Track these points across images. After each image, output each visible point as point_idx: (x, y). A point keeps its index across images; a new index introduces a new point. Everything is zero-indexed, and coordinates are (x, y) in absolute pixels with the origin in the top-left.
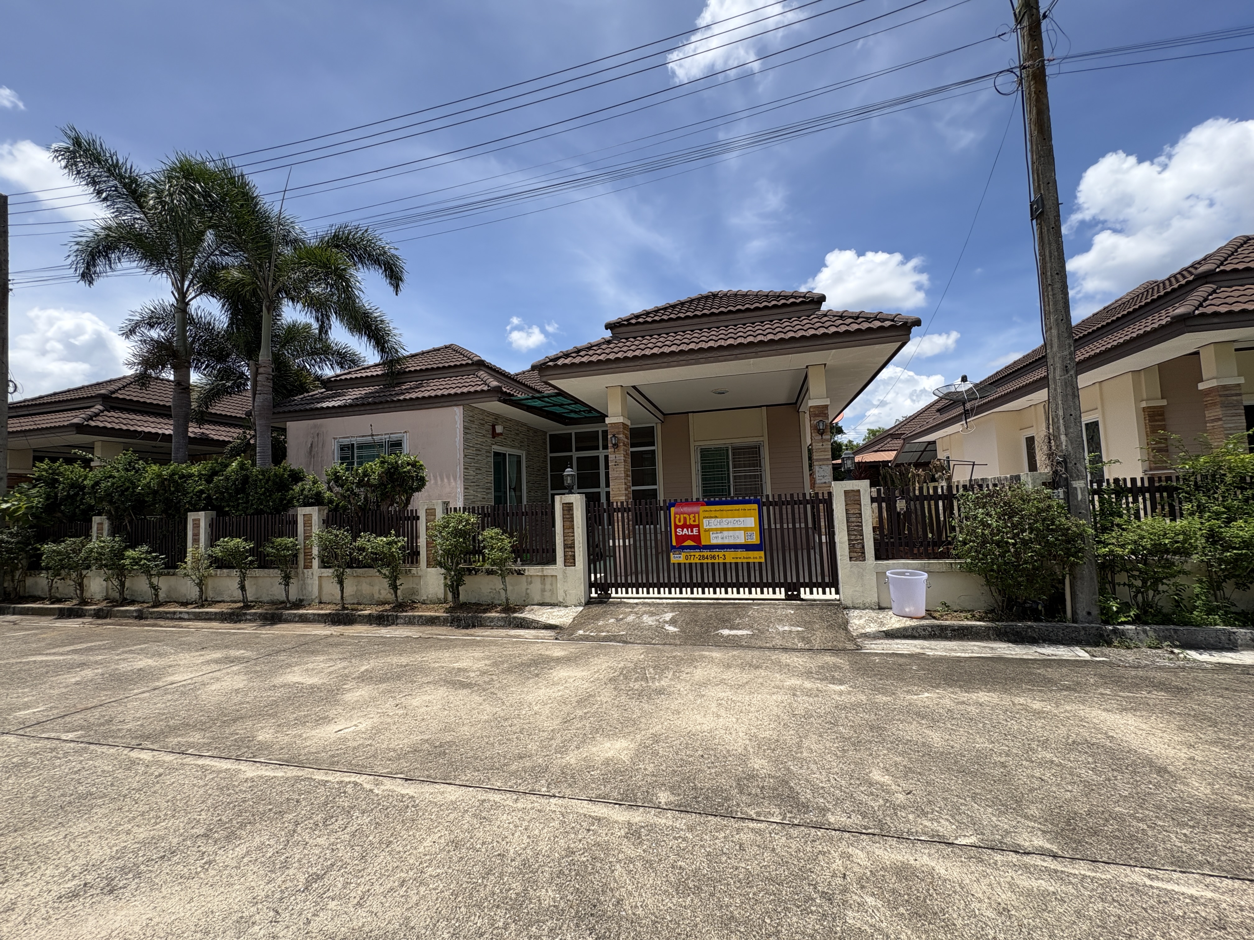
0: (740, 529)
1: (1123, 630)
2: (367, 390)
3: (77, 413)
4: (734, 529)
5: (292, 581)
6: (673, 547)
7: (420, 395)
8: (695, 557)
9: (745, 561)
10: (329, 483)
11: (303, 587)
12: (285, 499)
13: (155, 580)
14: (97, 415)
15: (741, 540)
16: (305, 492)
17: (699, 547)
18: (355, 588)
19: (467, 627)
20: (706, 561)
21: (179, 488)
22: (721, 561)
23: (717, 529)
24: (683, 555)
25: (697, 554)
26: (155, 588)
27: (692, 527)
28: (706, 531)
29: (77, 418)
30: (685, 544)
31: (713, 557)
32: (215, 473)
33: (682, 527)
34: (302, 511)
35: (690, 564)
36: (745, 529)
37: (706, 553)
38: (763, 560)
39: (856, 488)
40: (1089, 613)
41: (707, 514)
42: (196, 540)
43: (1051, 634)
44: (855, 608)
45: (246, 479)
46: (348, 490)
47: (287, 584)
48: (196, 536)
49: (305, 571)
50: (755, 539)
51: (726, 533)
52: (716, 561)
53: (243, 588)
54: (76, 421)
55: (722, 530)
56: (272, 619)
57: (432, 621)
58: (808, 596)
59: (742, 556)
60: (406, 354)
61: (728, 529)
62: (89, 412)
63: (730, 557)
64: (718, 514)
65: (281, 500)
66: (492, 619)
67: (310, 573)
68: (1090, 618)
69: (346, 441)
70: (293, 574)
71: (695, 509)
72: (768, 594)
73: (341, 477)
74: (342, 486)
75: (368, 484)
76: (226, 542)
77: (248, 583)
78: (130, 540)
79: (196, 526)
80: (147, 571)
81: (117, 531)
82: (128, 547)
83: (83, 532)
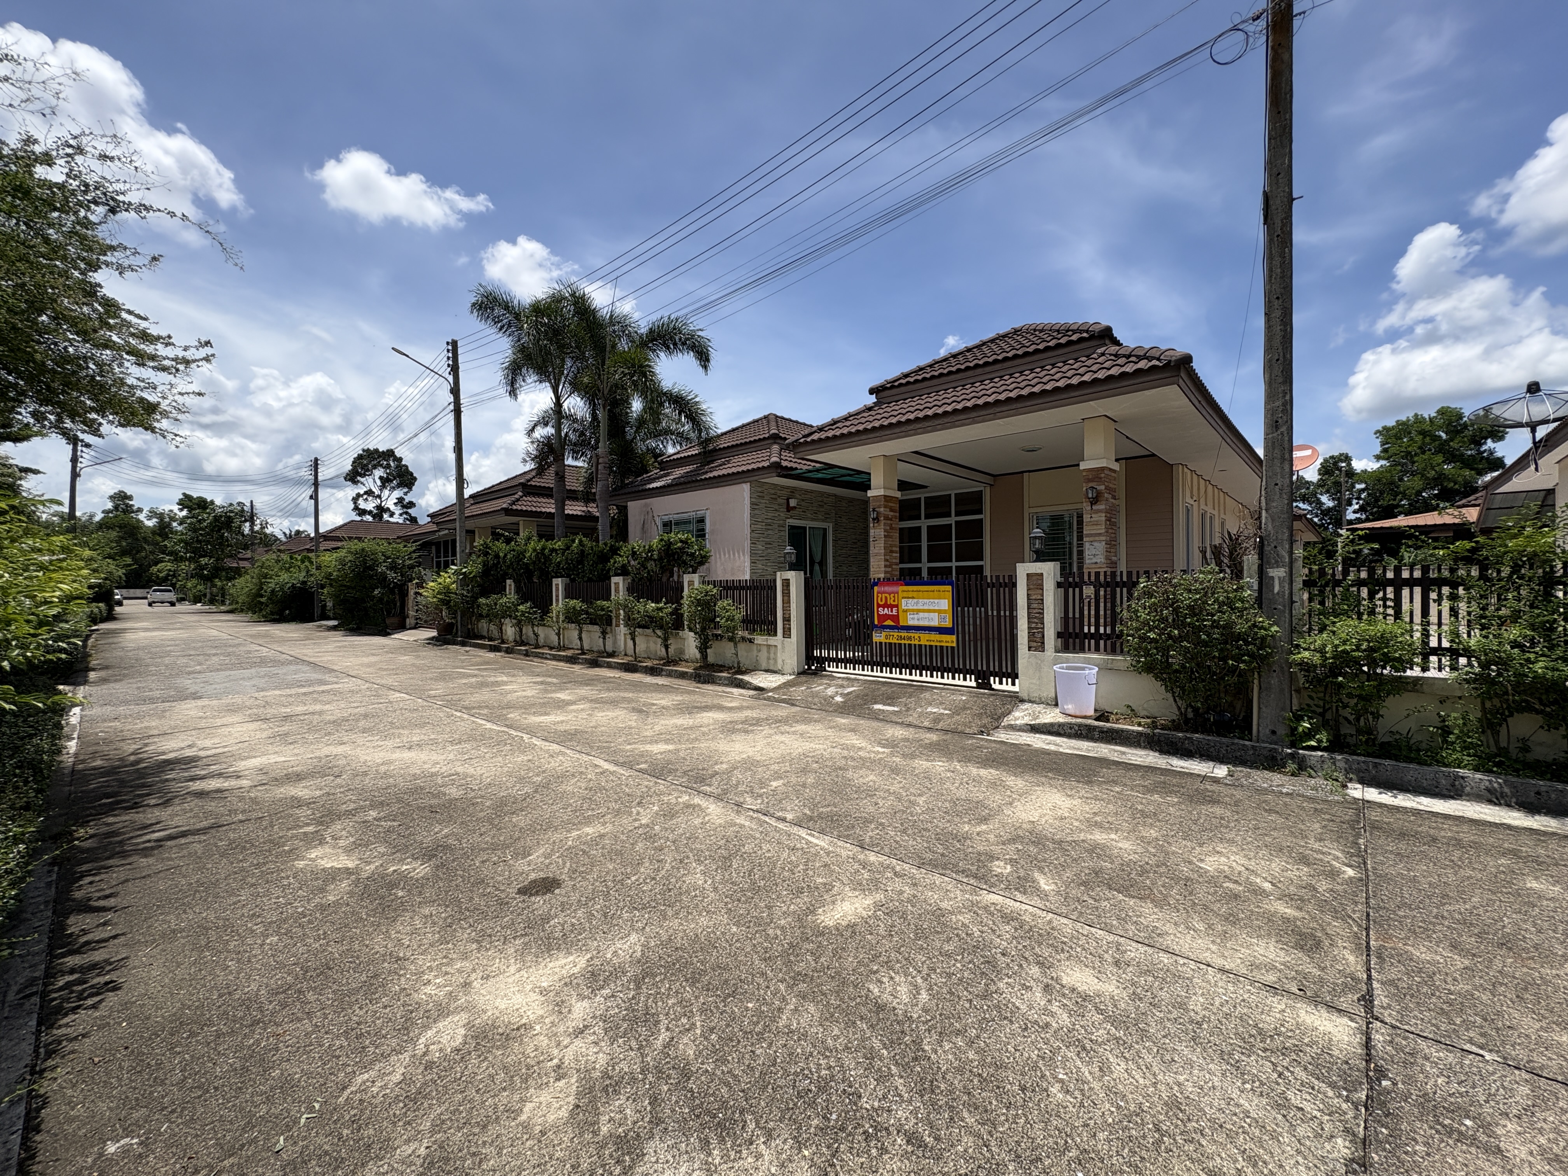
0: (934, 611)
1: (1304, 756)
2: (688, 469)
3: (505, 499)
4: (929, 611)
5: (607, 636)
6: (876, 626)
7: (725, 472)
8: (894, 637)
9: (938, 644)
11: (615, 642)
12: (604, 570)
13: (536, 629)
14: (518, 500)
15: (935, 623)
17: (898, 628)
18: (641, 645)
19: (704, 682)
20: (903, 642)
21: (547, 559)
22: (917, 642)
23: (913, 610)
24: (884, 634)
25: (896, 634)
26: (536, 635)
27: (891, 607)
28: (905, 611)
29: (504, 503)
30: (886, 623)
31: (910, 638)
32: (568, 548)
33: (884, 606)
34: (614, 580)
35: (890, 644)
36: (939, 612)
37: (904, 634)
38: (954, 645)
39: (1039, 571)
40: (1274, 732)
41: (905, 594)
42: (557, 600)
43: (1212, 749)
44: (1030, 701)
45: (583, 551)
47: (604, 638)
48: (557, 596)
49: (616, 629)
50: (948, 623)
51: (921, 615)
52: (913, 642)
53: (580, 639)
54: (504, 506)
55: (919, 611)
56: (594, 664)
57: (683, 676)
58: (996, 686)
59: (935, 639)
60: (719, 432)
61: (924, 611)
62: (513, 498)
63: (925, 639)
64: (915, 594)
65: (602, 570)
66: (720, 678)
67: (618, 631)
68: (1274, 738)
69: (666, 519)
70: (608, 630)
71: (894, 589)
72: (959, 681)
76: (573, 602)
77: (584, 635)
78: (524, 597)
79: (557, 589)
80: (531, 622)
81: (518, 590)
82: (522, 603)
83: (502, 590)
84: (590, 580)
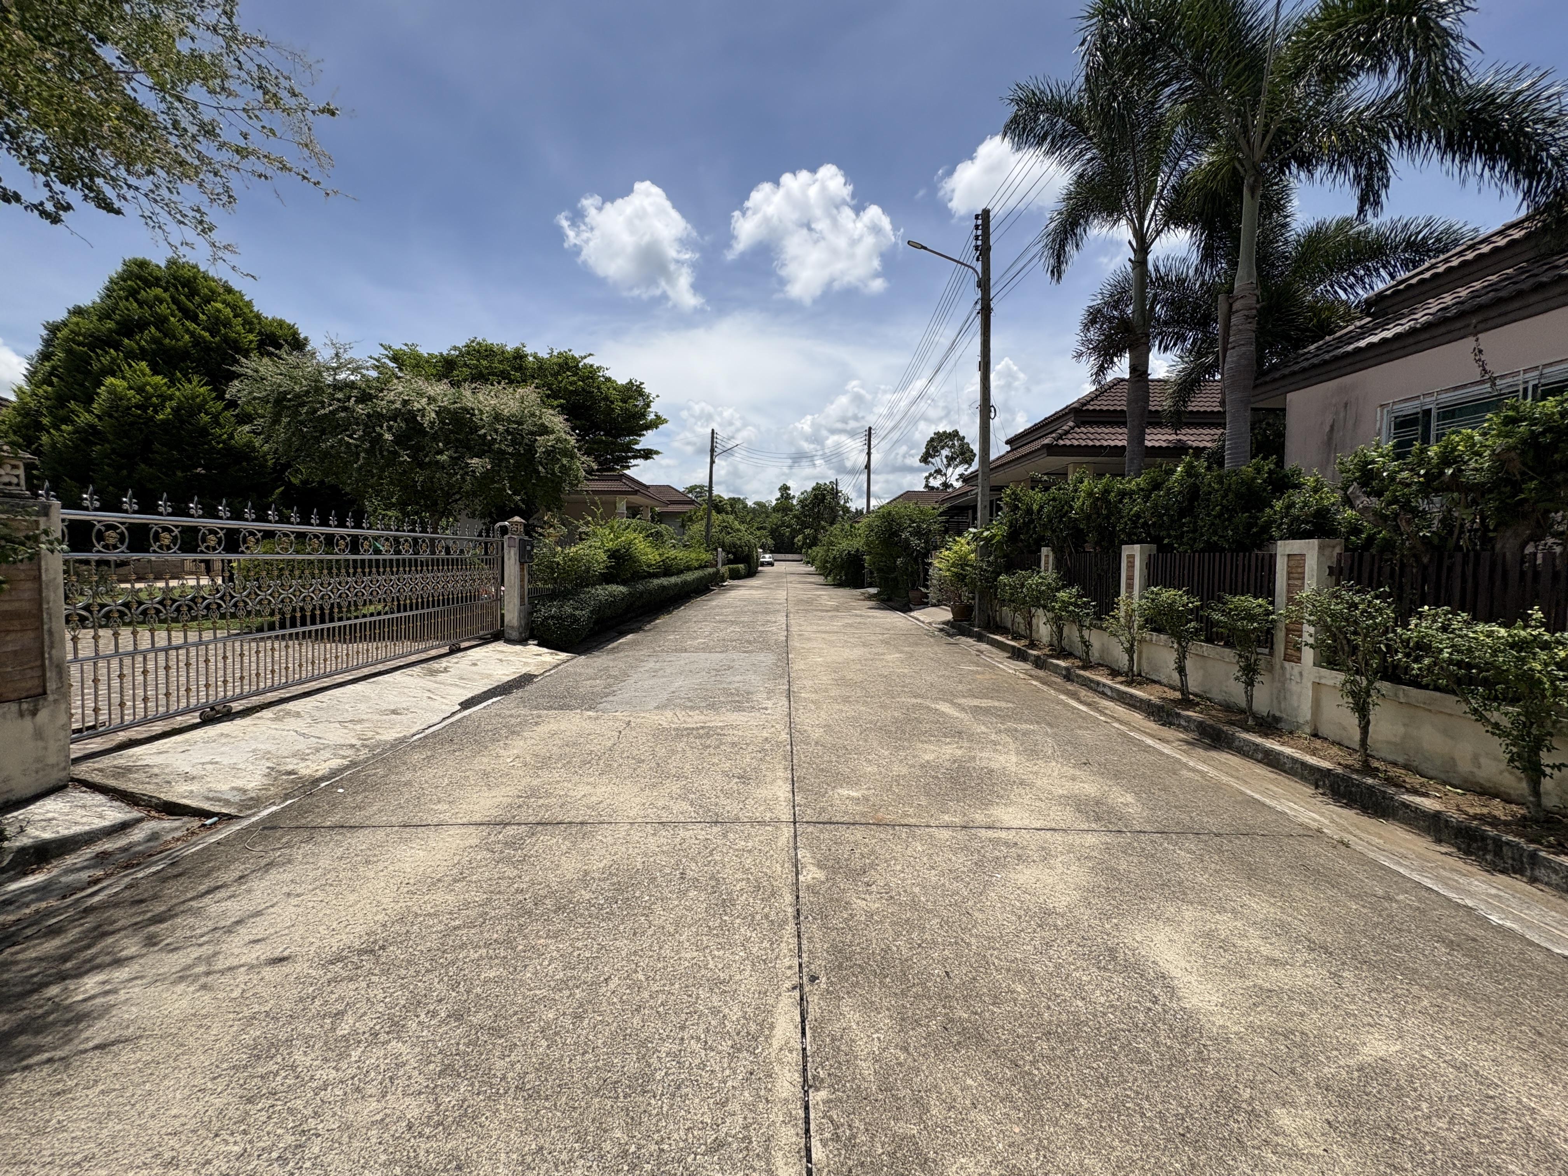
5: (1259, 678)
10: (1345, 488)
12: (1256, 524)
13: (1086, 633)
14: (1067, 433)
16: (1295, 511)
18: (1401, 730)
26: (1086, 644)
34: (1285, 548)
42: (1130, 586)
45: (1195, 492)
46: (1395, 501)
47: (1250, 683)
48: (1130, 578)
49: (1287, 665)
53: (1181, 670)
54: (1046, 441)
62: (1062, 431)
65: (1249, 526)
67: (1296, 671)
69: (1409, 408)
70: (1262, 664)
73: (1379, 472)
74: (1379, 494)
75: (1455, 484)
76: (1168, 595)
77: (1189, 664)
78: (1068, 578)
79: (1131, 566)
80: (1077, 620)
81: (1059, 565)
82: (1064, 587)
83: (1033, 564)
84: (1211, 548)
